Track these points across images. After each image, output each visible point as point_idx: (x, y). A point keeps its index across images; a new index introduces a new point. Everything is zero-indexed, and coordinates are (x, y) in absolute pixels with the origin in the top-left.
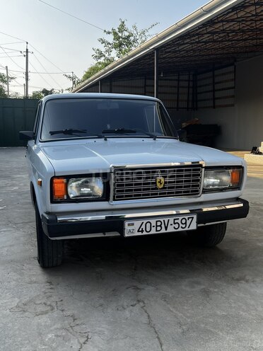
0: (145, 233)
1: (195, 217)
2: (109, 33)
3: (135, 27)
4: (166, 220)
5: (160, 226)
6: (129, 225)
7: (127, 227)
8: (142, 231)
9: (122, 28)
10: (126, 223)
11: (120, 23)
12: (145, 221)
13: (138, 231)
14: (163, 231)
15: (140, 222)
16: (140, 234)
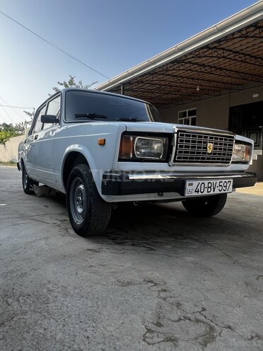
0: (200, 194)
1: (232, 180)
2: (62, 84)
3: (80, 83)
4: (215, 181)
5: (210, 187)
6: (189, 185)
7: (188, 187)
8: (198, 192)
9: (71, 82)
10: (188, 183)
11: (70, 78)
12: (201, 182)
13: (196, 191)
14: (212, 193)
15: (197, 182)
16: (196, 194)
